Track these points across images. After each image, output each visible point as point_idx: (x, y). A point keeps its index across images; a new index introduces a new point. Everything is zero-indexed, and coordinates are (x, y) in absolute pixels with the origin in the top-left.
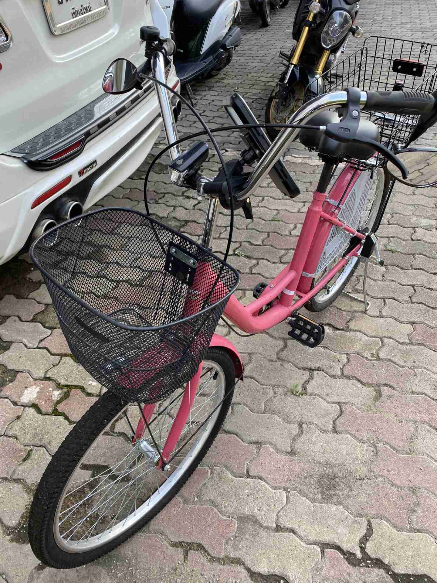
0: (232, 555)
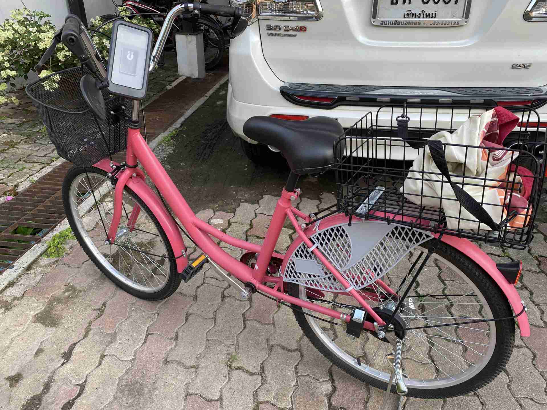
0: (90, 332)
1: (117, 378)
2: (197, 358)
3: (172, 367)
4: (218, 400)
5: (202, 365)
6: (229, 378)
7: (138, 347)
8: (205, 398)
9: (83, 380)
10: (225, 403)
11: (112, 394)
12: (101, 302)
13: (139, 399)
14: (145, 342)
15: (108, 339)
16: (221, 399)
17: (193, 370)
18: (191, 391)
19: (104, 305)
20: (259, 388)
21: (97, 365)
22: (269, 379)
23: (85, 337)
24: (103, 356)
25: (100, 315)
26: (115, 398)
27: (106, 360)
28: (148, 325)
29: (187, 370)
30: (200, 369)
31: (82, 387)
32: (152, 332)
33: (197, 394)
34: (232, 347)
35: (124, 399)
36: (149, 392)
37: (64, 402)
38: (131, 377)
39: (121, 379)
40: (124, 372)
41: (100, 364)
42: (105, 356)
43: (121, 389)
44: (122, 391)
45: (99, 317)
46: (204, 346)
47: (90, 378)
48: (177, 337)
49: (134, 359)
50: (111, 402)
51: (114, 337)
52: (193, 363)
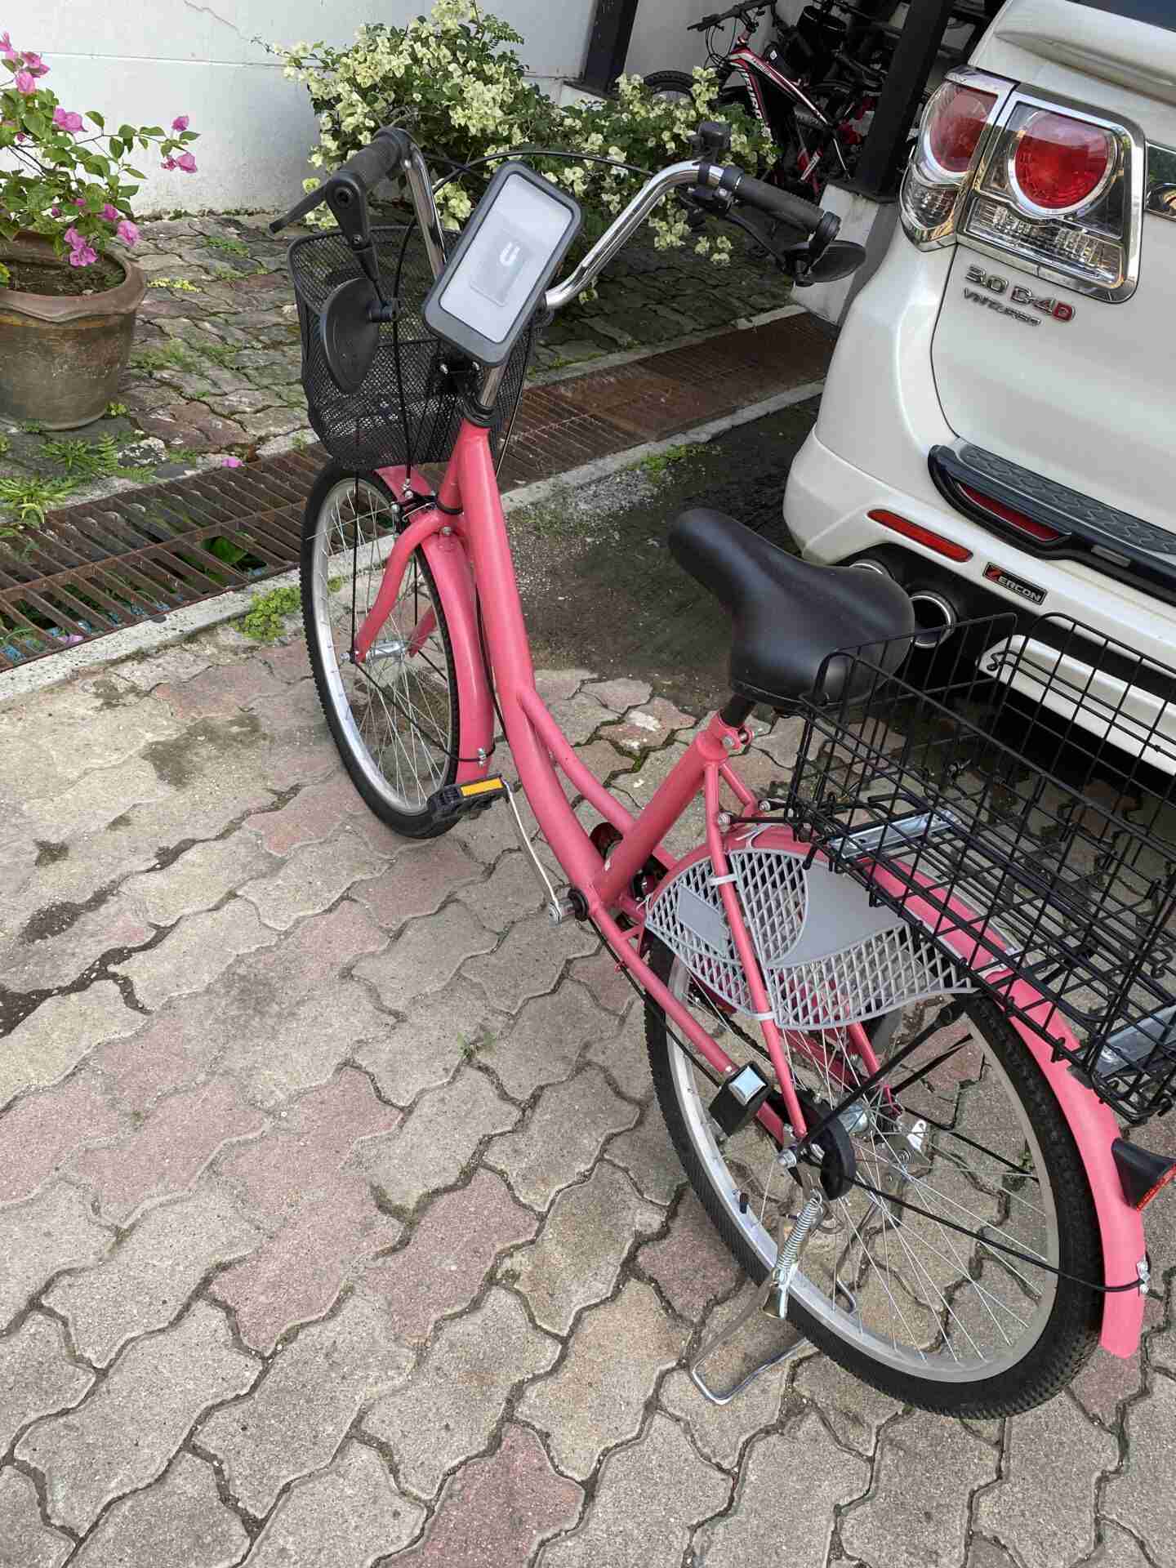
0: (236, 833)
1: (235, 953)
2: (414, 1001)
3: (354, 990)
4: (402, 1109)
5: (414, 1019)
6: (454, 1078)
7: (310, 912)
8: (377, 1089)
9: (170, 923)
10: (414, 1123)
11: (207, 978)
12: (292, 781)
13: (253, 1017)
14: (330, 910)
15: (263, 866)
16: (408, 1111)
17: (391, 1020)
18: (360, 1060)
19: (295, 789)
20: (501, 1134)
21: (211, 906)
22: (534, 1129)
23: (221, 837)
24: (232, 895)
25: (275, 808)
26: (208, 991)
27: (234, 906)
28: (358, 877)
29: (377, 1013)
30: (404, 1025)
31: (162, 933)
32: (355, 897)
33: (367, 1073)
34: (500, 1018)
35: (223, 1003)
36: (279, 1015)
37: (115, 944)
38: (261, 965)
39: (240, 960)
40: (253, 949)
41: (217, 908)
42: (236, 896)
43: (229, 978)
44: (229, 986)
45: (270, 810)
46: (444, 983)
47: (183, 925)
48: (399, 934)
49: (287, 934)
50: (196, 995)
51: (277, 865)
52: (400, 1006)
